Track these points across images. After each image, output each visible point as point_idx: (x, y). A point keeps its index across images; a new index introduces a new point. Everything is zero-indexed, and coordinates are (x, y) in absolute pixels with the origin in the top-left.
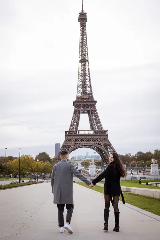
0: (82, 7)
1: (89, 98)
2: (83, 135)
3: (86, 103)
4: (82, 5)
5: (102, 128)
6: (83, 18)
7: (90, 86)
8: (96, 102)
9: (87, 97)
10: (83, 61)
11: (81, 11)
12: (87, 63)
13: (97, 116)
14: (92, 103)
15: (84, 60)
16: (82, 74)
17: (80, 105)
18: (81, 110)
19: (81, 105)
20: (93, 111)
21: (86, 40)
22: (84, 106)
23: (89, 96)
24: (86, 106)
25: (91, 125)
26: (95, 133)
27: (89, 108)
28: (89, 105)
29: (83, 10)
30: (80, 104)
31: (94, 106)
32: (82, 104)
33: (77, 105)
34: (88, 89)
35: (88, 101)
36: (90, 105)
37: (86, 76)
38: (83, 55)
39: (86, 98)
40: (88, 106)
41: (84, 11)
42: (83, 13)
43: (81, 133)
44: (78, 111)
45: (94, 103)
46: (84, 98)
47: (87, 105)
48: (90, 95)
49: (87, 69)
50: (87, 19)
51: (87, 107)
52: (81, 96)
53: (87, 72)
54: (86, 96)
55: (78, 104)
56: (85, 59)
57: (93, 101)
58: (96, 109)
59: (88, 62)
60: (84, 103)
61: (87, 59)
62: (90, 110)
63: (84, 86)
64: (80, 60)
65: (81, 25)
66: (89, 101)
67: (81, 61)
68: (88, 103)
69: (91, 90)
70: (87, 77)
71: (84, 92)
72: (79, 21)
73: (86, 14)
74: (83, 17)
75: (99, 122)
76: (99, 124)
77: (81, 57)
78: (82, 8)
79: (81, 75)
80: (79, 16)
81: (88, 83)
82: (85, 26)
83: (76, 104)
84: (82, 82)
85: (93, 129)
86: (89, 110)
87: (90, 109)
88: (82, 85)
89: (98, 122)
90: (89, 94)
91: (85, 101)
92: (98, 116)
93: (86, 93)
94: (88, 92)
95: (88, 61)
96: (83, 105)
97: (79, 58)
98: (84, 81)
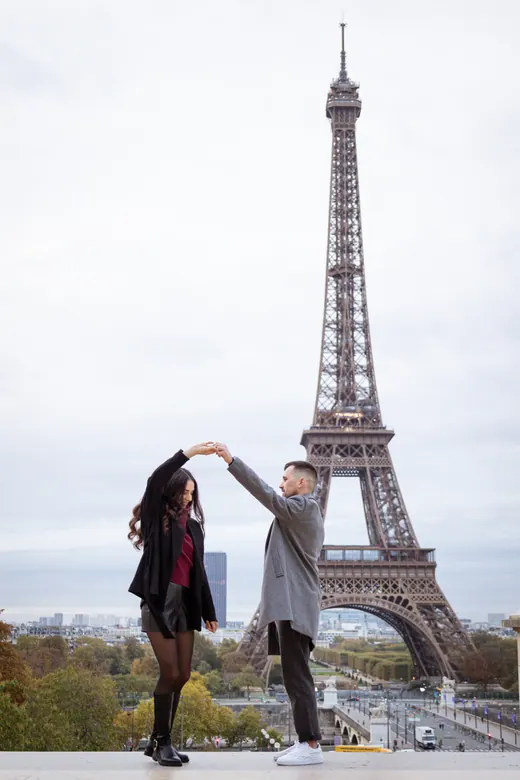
0: (343, 58)
1: (363, 420)
2: (338, 567)
3: (353, 441)
4: (343, 53)
5: (411, 538)
6: (344, 107)
7: (369, 371)
8: (390, 435)
9: (356, 415)
10: (345, 273)
11: (337, 76)
12: (357, 279)
13: (393, 491)
14: (375, 442)
15: (346, 270)
16: (337, 324)
17: (329, 446)
18: (332, 466)
19: (335, 447)
20: (378, 469)
21: (356, 187)
22: (346, 451)
23: (364, 412)
24: (352, 451)
25: (372, 521)
26: (386, 559)
27: (366, 457)
28: (364, 447)
29: (343, 74)
30: (330, 441)
31: (382, 450)
32: (336, 442)
33: (317, 446)
34: (361, 380)
35: (360, 431)
36: (369, 446)
37: (353, 329)
38: (344, 249)
39: (354, 421)
40: (361, 451)
41: (348, 76)
42: (344, 86)
43: (331, 555)
44: (322, 469)
45: (382, 441)
46: (343, 421)
47: (357, 446)
48: (370, 407)
49: (357, 306)
50: (358, 109)
51: (357, 455)
52: (333, 411)
53: (358, 317)
54: (354, 411)
55: (323, 442)
56: (351, 267)
57: (379, 431)
58: (390, 462)
59: (362, 276)
60: (345, 441)
61: (357, 263)
62: (368, 466)
63: (345, 372)
64: (332, 270)
65: (337, 132)
66: (366, 431)
67: (333, 273)
68: (360, 441)
69: (373, 389)
70: (359, 337)
71: (346, 396)
72: (328, 116)
73: (357, 91)
74: (344, 101)
75: (403, 514)
76: (402, 523)
77: (333, 256)
78: (343, 65)
79: (335, 326)
80: (330, 96)
81: (360, 359)
82: (351, 134)
83: (316, 441)
84: (339, 352)
85: (376, 541)
86: (365, 469)
87: (366, 462)
88: (336, 366)
89: (399, 514)
90: (363, 404)
91: (348, 430)
92: (396, 490)
93: (353, 397)
94: (361, 397)
95: (360, 271)
96: (342, 446)
97: (328, 261)
98: (345, 351)
